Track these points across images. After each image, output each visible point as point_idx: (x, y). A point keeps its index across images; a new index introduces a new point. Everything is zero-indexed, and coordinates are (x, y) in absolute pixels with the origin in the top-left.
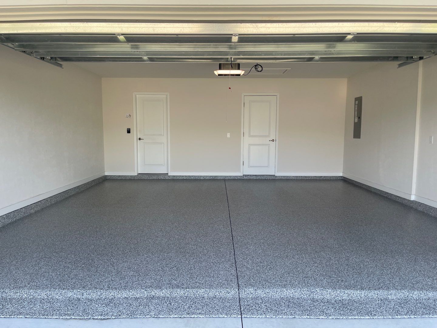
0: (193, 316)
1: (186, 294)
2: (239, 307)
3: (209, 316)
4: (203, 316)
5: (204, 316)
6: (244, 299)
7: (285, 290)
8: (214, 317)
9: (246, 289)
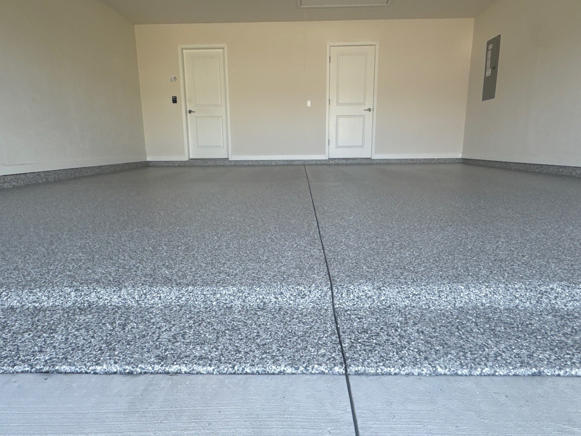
0: (174, 368)
1: (183, 299)
2: (334, 338)
3: (230, 369)
4: (210, 369)
5: (213, 368)
6: (349, 312)
7: (463, 288)
8: (247, 373)
9: (352, 287)
